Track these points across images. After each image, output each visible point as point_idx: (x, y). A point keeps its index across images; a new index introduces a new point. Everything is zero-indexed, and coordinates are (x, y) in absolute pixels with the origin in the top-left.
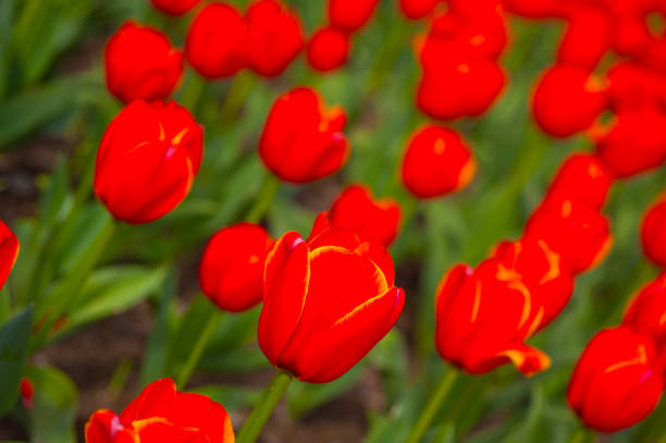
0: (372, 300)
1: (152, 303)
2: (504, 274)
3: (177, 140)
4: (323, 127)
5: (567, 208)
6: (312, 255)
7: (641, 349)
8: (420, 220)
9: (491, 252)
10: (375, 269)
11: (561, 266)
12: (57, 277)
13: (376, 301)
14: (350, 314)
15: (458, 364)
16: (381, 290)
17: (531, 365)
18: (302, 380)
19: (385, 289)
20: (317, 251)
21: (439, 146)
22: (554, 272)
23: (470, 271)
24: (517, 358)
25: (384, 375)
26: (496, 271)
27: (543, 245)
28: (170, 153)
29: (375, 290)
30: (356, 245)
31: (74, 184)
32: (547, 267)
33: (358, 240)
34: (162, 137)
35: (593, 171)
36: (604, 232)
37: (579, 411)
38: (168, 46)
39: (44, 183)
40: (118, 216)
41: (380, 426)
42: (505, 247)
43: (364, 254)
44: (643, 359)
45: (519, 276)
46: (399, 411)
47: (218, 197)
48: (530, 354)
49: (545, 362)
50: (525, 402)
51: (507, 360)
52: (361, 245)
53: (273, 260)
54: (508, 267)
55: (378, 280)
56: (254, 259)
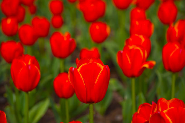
0: (101, 72)
1: (50, 108)
2: (131, 47)
3: (29, 63)
4: (65, 39)
5: (137, 23)
6: (79, 70)
7: (176, 45)
8: (105, 49)
9: (125, 44)
10: (97, 64)
11: (144, 37)
12: (23, 116)
13: (102, 72)
14: (97, 79)
15: (133, 76)
16: (101, 68)
17: (151, 66)
18: (96, 103)
19: (102, 67)
20: (80, 68)
21: (97, 27)
22: (143, 40)
23: (122, 52)
24: (146, 66)
25: (118, 91)
26: (128, 48)
27: (136, 35)
28: (30, 67)
29: (100, 69)
30: (89, 61)
31: (14, 91)
32: (141, 40)
33: (89, 60)
34: (25, 65)
35: (139, 11)
36: (150, 23)
37: (170, 70)
38: (16, 43)
39: (6, 95)
40: (27, 91)
41: (124, 104)
42: (127, 41)
43: (92, 62)
44: (177, 47)
45: (135, 46)
46: (126, 97)
47: (52, 73)
48: (149, 63)
49: (154, 63)
50: (156, 77)
51: (145, 68)
52: (90, 61)
53: (70, 77)
54: (131, 45)
55: (99, 66)
56: (67, 81)
